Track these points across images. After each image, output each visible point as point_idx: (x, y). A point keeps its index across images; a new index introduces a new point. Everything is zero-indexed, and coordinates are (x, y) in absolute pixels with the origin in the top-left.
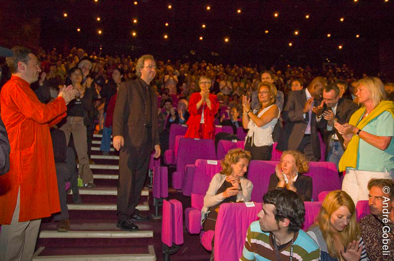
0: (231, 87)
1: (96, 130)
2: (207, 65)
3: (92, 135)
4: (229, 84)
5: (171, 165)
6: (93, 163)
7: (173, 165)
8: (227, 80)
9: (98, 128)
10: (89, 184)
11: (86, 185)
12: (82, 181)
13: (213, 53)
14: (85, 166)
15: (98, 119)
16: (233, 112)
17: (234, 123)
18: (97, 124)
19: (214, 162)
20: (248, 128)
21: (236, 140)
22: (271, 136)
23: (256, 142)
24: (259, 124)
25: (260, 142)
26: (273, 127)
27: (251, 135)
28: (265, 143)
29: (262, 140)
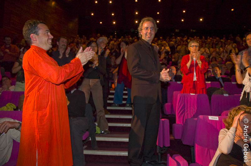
0: (208, 52)
1: (112, 88)
2: (188, 39)
3: (109, 92)
4: (207, 50)
5: (170, 115)
6: (109, 113)
7: (171, 115)
8: (205, 47)
9: (113, 86)
10: (105, 131)
11: (103, 132)
12: (99, 129)
13: (191, 30)
14: (101, 117)
15: (113, 80)
16: (216, 70)
17: (218, 79)
18: (113, 83)
19: (215, 118)
20: (243, 84)
21: (227, 94)
27: (248, 91)
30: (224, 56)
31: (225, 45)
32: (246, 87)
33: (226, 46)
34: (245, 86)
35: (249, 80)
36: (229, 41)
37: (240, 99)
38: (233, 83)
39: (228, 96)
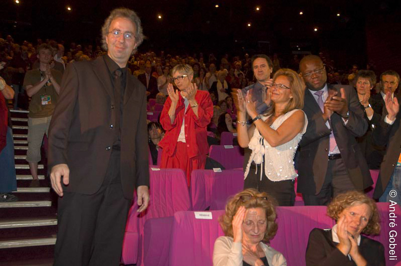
19: (206, 215)
20: (250, 148)
21: (220, 169)
22: (294, 163)
23: (270, 174)
24: (273, 141)
25: (279, 174)
26: (296, 148)
27: (258, 161)
28: (286, 177)
29: (281, 170)
31: (206, 72)
32: (255, 154)
34: (253, 152)
36: (213, 65)
37: (244, 177)
38: (226, 147)
39: (221, 171)
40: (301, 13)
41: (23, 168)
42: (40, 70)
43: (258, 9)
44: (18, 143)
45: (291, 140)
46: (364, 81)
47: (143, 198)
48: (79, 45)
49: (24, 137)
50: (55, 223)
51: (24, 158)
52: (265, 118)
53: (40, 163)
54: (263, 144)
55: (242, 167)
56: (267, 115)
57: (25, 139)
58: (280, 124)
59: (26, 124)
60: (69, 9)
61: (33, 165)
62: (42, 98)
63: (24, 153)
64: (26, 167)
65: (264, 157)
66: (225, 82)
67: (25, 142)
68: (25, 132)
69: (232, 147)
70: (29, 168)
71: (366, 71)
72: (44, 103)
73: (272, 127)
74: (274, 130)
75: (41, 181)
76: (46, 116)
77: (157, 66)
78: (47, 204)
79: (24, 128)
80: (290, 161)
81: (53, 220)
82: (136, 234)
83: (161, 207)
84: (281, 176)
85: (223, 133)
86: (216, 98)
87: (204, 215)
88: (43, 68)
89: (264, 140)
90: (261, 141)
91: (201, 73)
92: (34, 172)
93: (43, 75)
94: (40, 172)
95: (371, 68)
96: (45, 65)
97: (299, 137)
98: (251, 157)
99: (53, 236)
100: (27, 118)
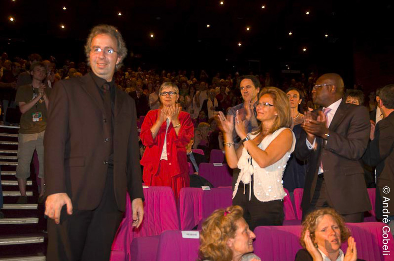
19: (193, 235)
20: (239, 167)
21: (209, 187)
22: (282, 182)
23: (259, 194)
24: (262, 162)
25: (267, 194)
26: (285, 166)
27: (246, 180)
28: (275, 196)
29: (270, 190)
30: (193, 112)
31: (196, 90)
32: (243, 174)
33: (198, 92)
34: (241, 172)
35: (249, 161)
36: (203, 83)
37: (232, 196)
38: (215, 164)
39: (209, 189)
40: (290, 34)
41: (11, 184)
42: (32, 86)
43: (248, 29)
44: (7, 158)
45: (279, 160)
46: (353, 100)
47: (137, 213)
48: (72, 62)
49: (13, 152)
50: (42, 240)
51: (13, 173)
52: (252, 137)
53: (29, 179)
54: (251, 164)
55: (230, 186)
56: (255, 134)
57: (15, 155)
58: (268, 144)
59: (16, 140)
60: (63, 27)
61: (22, 181)
62: (33, 115)
63: (13, 168)
64: (15, 183)
65: (252, 176)
66: (216, 100)
67: (15, 158)
68: (15, 148)
69: (221, 164)
70: (17, 184)
71: (355, 91)
72: (35, 120)
73: (260, 146)
74: (261, 150)
75: (29, 197)
76: (37, 131)
77: (149, 83)
78: (34, 221)
79: (14, 144)
80: (278, 181)
81: (39, 237)
82: (122, 253)
83: (149, 225)
84: (271, 196)
85: (213, 150)
86: (206, 115)
87: (191, 235)
88: (36, 84)
89: (253, 160)
90: (250, 160)
91: (191, 91)
92: (23, 188)
93: (36, 91)
94: (28, 188)
95: (359, 88)
96: (38, 81)
97: (288, 156)
98: (239, 176)
99: (39, 254)
100: (18, 133)
